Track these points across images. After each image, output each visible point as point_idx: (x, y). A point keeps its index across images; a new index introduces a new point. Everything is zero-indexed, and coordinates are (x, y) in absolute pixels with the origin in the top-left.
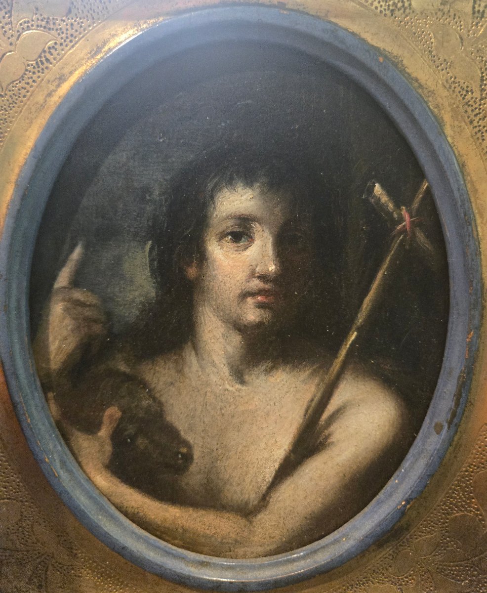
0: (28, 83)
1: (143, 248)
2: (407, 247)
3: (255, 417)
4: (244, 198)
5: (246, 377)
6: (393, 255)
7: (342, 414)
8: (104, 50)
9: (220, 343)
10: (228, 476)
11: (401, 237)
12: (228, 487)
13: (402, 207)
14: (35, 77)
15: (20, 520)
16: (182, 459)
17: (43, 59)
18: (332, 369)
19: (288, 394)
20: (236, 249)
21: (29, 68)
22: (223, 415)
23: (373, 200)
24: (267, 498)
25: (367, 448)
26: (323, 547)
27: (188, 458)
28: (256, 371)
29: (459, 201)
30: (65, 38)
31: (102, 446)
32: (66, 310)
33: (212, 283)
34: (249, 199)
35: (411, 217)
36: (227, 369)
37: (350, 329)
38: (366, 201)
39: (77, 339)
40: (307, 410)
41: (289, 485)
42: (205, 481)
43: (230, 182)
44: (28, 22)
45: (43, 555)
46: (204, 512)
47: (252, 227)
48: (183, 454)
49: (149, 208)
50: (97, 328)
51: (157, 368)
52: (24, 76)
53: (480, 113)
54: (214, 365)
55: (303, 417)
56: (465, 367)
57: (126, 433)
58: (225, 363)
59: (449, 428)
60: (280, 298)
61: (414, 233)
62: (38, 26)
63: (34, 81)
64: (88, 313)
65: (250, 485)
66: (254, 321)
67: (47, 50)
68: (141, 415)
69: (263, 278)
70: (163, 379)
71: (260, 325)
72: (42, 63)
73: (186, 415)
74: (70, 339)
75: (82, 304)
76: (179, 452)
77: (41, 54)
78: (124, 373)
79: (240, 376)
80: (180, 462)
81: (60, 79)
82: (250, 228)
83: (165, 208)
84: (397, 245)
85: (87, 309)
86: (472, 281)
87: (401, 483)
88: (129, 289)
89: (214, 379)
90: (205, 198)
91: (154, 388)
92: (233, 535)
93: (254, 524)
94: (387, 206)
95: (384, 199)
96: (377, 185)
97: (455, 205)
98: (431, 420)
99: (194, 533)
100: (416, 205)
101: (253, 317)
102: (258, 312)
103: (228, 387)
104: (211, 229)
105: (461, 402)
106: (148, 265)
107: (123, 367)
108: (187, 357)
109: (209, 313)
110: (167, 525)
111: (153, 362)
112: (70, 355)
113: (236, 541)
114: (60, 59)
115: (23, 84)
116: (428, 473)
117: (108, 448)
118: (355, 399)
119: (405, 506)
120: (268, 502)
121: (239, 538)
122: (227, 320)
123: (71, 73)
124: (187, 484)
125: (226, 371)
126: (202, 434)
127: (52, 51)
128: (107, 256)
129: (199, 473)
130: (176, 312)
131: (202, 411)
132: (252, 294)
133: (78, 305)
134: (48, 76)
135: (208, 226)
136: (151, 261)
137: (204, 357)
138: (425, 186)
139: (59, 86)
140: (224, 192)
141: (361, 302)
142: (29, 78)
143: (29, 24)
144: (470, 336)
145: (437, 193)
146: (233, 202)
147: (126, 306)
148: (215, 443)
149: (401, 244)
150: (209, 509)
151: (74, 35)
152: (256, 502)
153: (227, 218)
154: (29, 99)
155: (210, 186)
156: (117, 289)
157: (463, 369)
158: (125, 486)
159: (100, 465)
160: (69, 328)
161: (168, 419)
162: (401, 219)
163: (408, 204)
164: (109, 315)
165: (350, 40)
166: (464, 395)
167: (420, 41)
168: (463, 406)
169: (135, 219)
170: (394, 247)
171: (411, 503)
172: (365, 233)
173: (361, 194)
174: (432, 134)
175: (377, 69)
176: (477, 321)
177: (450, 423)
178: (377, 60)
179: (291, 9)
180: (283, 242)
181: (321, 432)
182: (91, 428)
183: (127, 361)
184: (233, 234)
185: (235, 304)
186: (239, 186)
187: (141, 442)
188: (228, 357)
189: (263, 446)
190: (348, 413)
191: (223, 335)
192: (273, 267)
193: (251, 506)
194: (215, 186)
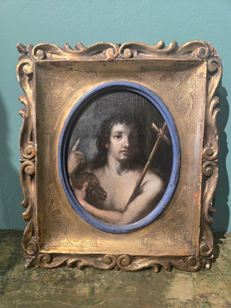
0: (67, 100)
2: (162, 139)
3: (123, 184)
4: (120, 127)
5: (121, 174)
6: (158, 141)
7: (146, 183)
9: (114, 164)
11: (160, 137)
17: (71, 94)
18: (143, 171)
19: (132, 178)
20: (118, 140)
21: (68, 96)
22: (115, 184)
24: (127, 207)
27: (106, 196)
28: (123, 172)
30: (77, 89)
31: (83, 193)
32: (75, 156)
33: (112, 149)
35: (162, 131)
37: (148, 160)
38: (151, 128)
39: (77, 164)
40: (137, 183)
41: (133, 203)
42: (110, 203)
43: (116, 123)
44: (68, 85)
46: (110, 212)
47: (122, 134)
49: (96, 130)
50: (83, 161)
53: (177, 105)
54: (112, 170)
57: (89, 189)
58: (115, 170)
59: (174, 185)
60: (129, 153)
61: (163, 136)
62: (70, 86)
64: (80, 157)
65: (122, 204)
67: (72, 92)
68: (93, 184)
69: (125, 147)
70: (99, 174)
71: (124, 160)
72: (71, 95)
73: (105, 184)
74: (75, 164)
75: (79, 155)
76: (103, 195)
78: (89, 173)
79: (119, 173)
80: (104, 197)
83: (100, 130)
86: (177, 147)
87: (162, 202)
88: (91, 151)
89: (113, 174)
90: (110, 127)
93: (124, 215)
94: (156, 129)
95: (155, 127)
96: (153, 123)
97: (172, 128)
98: (170, 184)
99: (107, 218)
100: (163, 128)
101: (123, 158)
102: (124, 156)
103: (116, 176)
107: (89, 171)
108: (106, 168)
109: (111, 157)
110: (100, 216)
111: (97, 170)
112: (75, 169)
113: (119, 220)
114: (75, 94)
117: (85, 194)
118: (149, 179)
119: (164, 207)
121: (119, 219)
122: (116, 158)
123: (78, 97)
124: (105, 204)
125: (116, 172)
126: (110, 190)
127: (74, 92)
128: (86, 142)
129: (109, 200)
130: (103, 156)
131: (110, 183)
132: (122, 152)
133: (78, 155)
134: (72, 98)
135: (111, 134)
136: (97, 143)
137: (110, 168)
138: (165, 123)
139: (75, 100)
140: (115, 126)
141: (151, 153)
142: (68, 98)
144: (178, 161)
145: (168, 125)
146: (117, 128)
147: (90, 155)
148: (113, 192)
149: (160, 139)
151: (79, 88)
152: (124, 209)
153: (116, 132)
154: (68, 104)
155: (111, 124)
156: (88, 151)
158: (89, 205)
159: (82, 199)
160: (75, 161)
161: (101, 185)
162: (160, 132)
163: (161, 128)
164: (86, 157)
165: (145, 89)
166: (177, 176)
167: (162, 89)
168: (177, 179)
169: (93, 133)
170: (158, 139)
171: (165, 206)
172: (151, 135)
173: (149, 126)
174: (165, 110)
175: (151, 95)
176: (179, 157)
177: (174, 184)
178: (152, 93)
179: (131, 82)
180: (130, 138)
181: (141, 188)
182: (80, 188)
183: (90, 170)
184: (117, 136)
185: (118, 154)
186: (119, 124)
187: (93, 192)
188: (116, 168)
189: (126, 192)
190: (148, 183)
191: (115, 162)
192: (128, 145)
193: (123, 210)
194: (113, 124)
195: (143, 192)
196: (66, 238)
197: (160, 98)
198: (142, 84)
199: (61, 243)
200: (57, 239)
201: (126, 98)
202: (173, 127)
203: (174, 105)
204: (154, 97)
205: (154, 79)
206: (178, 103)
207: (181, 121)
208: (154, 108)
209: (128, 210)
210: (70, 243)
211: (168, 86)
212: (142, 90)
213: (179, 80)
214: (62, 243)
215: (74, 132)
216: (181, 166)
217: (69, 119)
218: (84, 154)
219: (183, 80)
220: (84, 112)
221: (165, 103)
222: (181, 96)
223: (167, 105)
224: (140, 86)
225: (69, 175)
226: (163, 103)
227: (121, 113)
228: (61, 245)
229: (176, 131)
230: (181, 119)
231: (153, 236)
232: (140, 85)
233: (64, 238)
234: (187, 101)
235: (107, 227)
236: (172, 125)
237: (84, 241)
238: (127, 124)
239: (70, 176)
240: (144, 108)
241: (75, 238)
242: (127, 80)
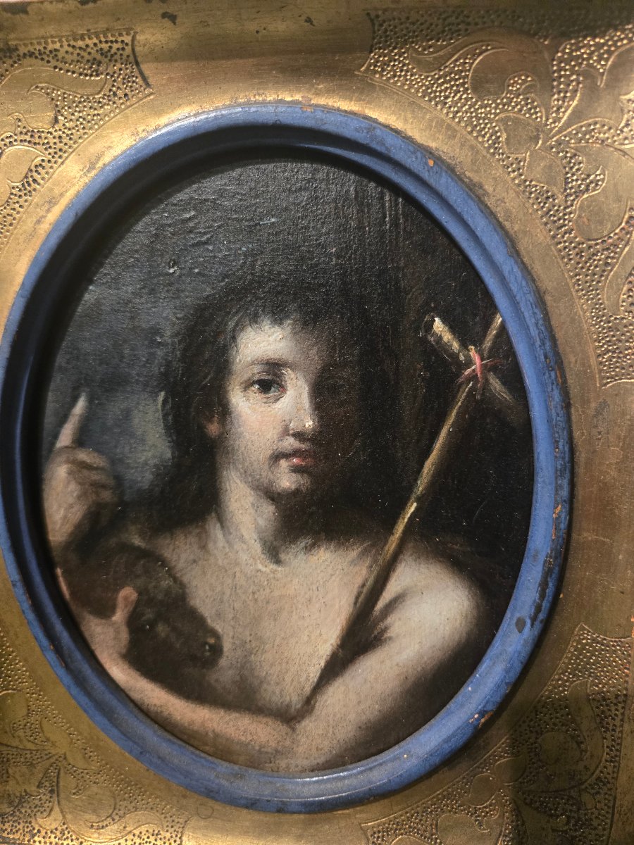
0: (14, 209)
1: (155, 401)
2: (478, 397)
3: (294, 603)
4: (271, 339)
5: (282, 556)
6: (460, 406)
7: (401, 603)
8: (98, 166)
9: (250, 514)
10: (265, 673)
11: (471, 385)
12: (265, 686)
13: (470, 347)
14: (21, 201)
15: (27, 715)
16: (209, 651)
17: (31, 180)
18: (386, 548)
19: (333, 578)
20: (265, 400)
21: (13, 191)
22: (256, 600)
23: (432, 339)
24: (312, 702)
25: (434, 646)
26: (381, 764)
27: (217, 650)
28: (294, 548)
29: (538, 339)
30: (53, 154)
31: (117, 632)
32: (70, 473)
33: (237, 442)
34: (278, 339)
35: (482, 359)
36: (259, 545)
37: (408, 499)
38: (424, 341)
39: (86, 507)
40: (357, 598)
41: (339, 687)
42: (238, 678)
43: (255, 319)
44: (11, 136)
45: (54, 755)
46: (237, 715)
47: (283, 374)
48: (211, 646)
49: (160, 353)
50: (107, 496)
51: (177, 543)
52: (10, 200)
53: (565, 225)
54: (242, 538)
55: (352, 605)
56: (551, 550)
57: (144, 618)
58: (256, 538)
59: (532, 625)
60: (320, 461)
61: (487, 380)
62: (21, 141)
63: (21, 206)
64: (95, 476)
65: (291, 685)
66: (289, 488)
67: (34, 169)
68: (160, 598)
69: (299, 436)
70: (184, 556)
71: (296, 492)
72: (29, 185)
73: (212, 599)
74: (76, 508)
75: (90, 467)
76: (206, 643)
77: (27, 173)
78: (139, 548)
79: (274, 553)
80: (208, 654)
81: (50, 202)
82: (280, 376)
83: (178, 353)
84: (465, 394)
85: (94, 472)
86: (557, 442)
87: (475, 691)
88: (141, 448)
89: (244, 557)
90: (225, 339)
91: (175, 566)
92: (273, 744)
93: (298, 732)
94: (451, 346)
95: (447, 337)
96: (436, 319)
97: (533, 344)
98: (512, 615)
99: (227, 739)
100: (488, 343)
101: (288, 484)
102: (294, 477)
103: (260, 567)
104: (234, 377)
105: (547, 594)
106: (162, 421)
107: (137, 541)
109: (235, 478)
110: (195, 728)
111: (172, 535)
112: (78, 527)
113: (277, 751)
114: (49, 180)
115: (8, 210)
116: (507, 681)
117: (124, 635)
118: (416, 586)
119: (478, 719)
120: (314, 707)
121: (279, 748)
122: (258, 487)
123: (62, 195)
124: (217, 681)
125: (257, 548)
126: (232, 623)
127: (40, 169)
128: (114, 409)
129: (230, 668)
130: (196, 476)
131: (231, 595)
133: (84, 467)
134: (36, 198)
135: (230, 373)
136: (165, 416)
137: (231, 531)
138: (499, 320)
139: (48, 211)
140: (248, 332)
141: (422, 466)
142: (14, 203)
143: (11, 140)
144: (557, 511)
145: (512, 329)
146: (259, 343)
147: (139, 469)
148: (248, 634)
149: (471, 394)
151: (64, 149)
152: (299, 706)
153: (253, 363)
154: (15, 228)
155: (231, 324)
156: (127, 449)
157: (549, 552)
158: (145, 680)
159: (115, 655)
160: (75, 495)
161: (192, 603)
162: (469, 363)
163: (478, 342)
164: (119, 479)
165: (390, 140)
166: (551, 584)
167: (484, 136)
168: (550, 598)
169: (144, 366)
170: (462, 396)
171: (486, 717)
172: (424, 379)
173: (417, 330)
174: (500, 255)
175: (425, 175)
176: (565, 493)
177: (534, 619)
178: (426, 164)
179: (317, 106)
180: (322, 391)
181: (375, 624)
182: (104, 611)
183: (142, 534)
184: (260, 382)
185: (266, 467)
186: (266, 324)
187: (162, 629)
188: (260, 532)
189: (306, 638)
190: (408, 602)
191: (253, 504)
192: (311, 423)
193: (293, 710)
194: (237, 325)
195: (386, 640)
196: (57, 809)
197: (474, 191)
198: (373, 114)
199: (36, 831)
200: (21, 812)
201: (300, 189)
202: (538, 343)
203: (546, 224)
204: (443, 183)
205: (443, 83)
206: (571, 213)
207: (583, 307)
208: (442, 240)
209: (317, 712)
210: (73, 831)
211: (517, 122)
212: (374, 145)
213: (578, 83)
214: (39, 831)
215: (60, 360)
216: (574, 536)
217: (21, 303)
218: (113, 462)
219: (601, 83)
220: (101, 265)
221: (501, 216)
222: (589, 176)
223: (507, 225)
224: (365, 124)
225: (54, 554)
226: (490, 214)
227: (276, 269)
228: (36, 838)
229: (555, 362)
230: (580, 298)
231: (425, 831)
232: (367, 118)
233: (48, 810)
234: (619, 200)
235: (224, 782)
236: (531, 322)
237: (128, 829)
238: (305, 324)
239: (57, 559)
240: (390, 241)
241: (94, 811)
242: (298, 97)
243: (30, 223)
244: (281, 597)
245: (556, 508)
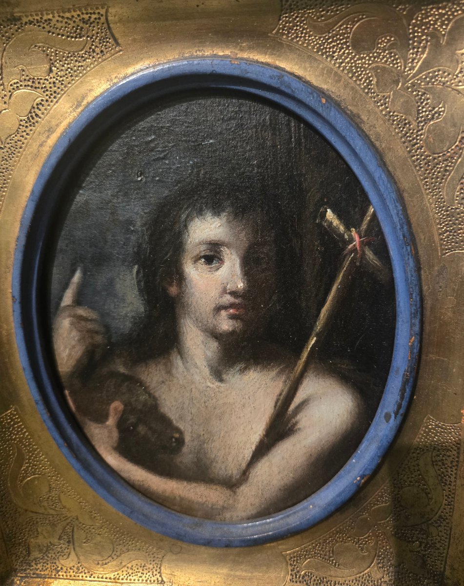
0: (23, 136)
1: (131, 272)
2: (358, 264)
3: (233, 408)
4: (213, 226)
5: (224, 376)
6: (345, 270)
7: (306, 405)
8: (83, 104)
9: (201, 348)
10: (214, 456)
11: (352, 255)
12: (214, 464)
13: (352, 229)
14: (28, 130)
15: (50, 491)
16: (175, 442)
17: (34, 114)
18: (296, 368)
19: (260, 390)
20: (209, 270)
21: (21, 123)
22: (206, 407)
23: (326, 224)
24: (247, 473)
25: (329, 433)
26: (295, 513)
27: (181, 442)
28: (232, 371)
29: (399, 224)
30: (49, 95)
31: (110, 432)
32: (72, 324)
33: (190, 300)
34: (218, 226)
35: (360, 237)
36: (208, 370)
38: (320, 225)
39: (84, 347)
40: (276, 403)
41: (265, 463)
42: (195, 460)
43: (200, 213)
44: (17, 83)
45: (69, 517)
46: (196, 485)
47: (221, 251)
48: (176, 439)
49: (133, 238)
50: (99, 339)
51: (150, 370)
52: (19, 130)
54: (196, 366)
55: (273, 408)
56: (408, 367)
57: (129, 422)
58: (205, 365)
59: (395, 417)
60: (249, 310)
61: (364, 253)
62: (25, 86)
63: (27, 134)
64: (90, 326)
65: (232, 463)
66: (228, 330)
67: (36, 107)
68: (139, 408)
69: (233, 294)
70: (155, 379)
71: (233, 333)
72: (33, 118)
73: (176, 407)
74: (77, 348)
75: (86, 319)
76: (173, 437)
77: (31, 110)
78: (123, 374)
79: (218, 375)
80: (174, 444)
81: (49, 131)
82: (219, 252)
83: (146, 237)
84: (348, 262)
85: (89, 323)
86: (412, 294)
87: (357, 462)
88: (122, 305)
89: (197, 378)
90: (180, 227)
91: (149, 386)
92: (221, 503)
93: (238, 494)
94: (339, 228)
95: (336, 222)
96: (328, 210)
97: (395, 228)
98: (382, 411)
99: (189, 501)
100: (364, 226)
101: (227, 327)
102: (231, 322)
103: (209, 384)
104: (187, 254)
105: (405, 397)
106: (136, 286)
107: (122, 370)
108: (174, 360)
110: (167, 494)
111: (146, 365)
112: (79, 361)
113: (224, 507)
114: (47, 114)
115: (18, 137)
116: (379, 455)
117: (115, 434)
118: (316, 393)
119: (360, 481)
121: (225, 505)
122: (206, 329)
123: (57, 125)
124: (181, 462)
125: (207, 371)
126: (190, 423)
127: (40, 107)
128: (101, 279)
129: (190, 453)
130: (162, 324)
131: (189, 404)
132: (225, 308)
133: (81, 320)
134: (38, 128)
135: (183, 251)
136: (139, 282)
138: (371, 210)
139: (48, 137)
140: (196, 222)
141: (319, 312)
142: (23, 132)
143: (18, 85)
144: (412, 341)
145: (381, 216)
146: (204, 230)
147: (121, 320)
148: (202, 430)
149: (353, 261)
150: (201, 482)
151: (57, 92)
152: (238, 477)
153: (200, 243)
154: (24, 150)
155: (184, 216)
156: (112, 306)
157: (407, 368)
158: (131, 464)
159: (109, 448)
160: (76, 339)
161: (162, 410)
162: (351, 240)
163: (357, 226)
164: (107, 328)
165: (295, 84)
166: (407, 390)
167: (361, 80)
168: (408, 399)
169: (122, 247)
170: (347, 264)
171: (365, 479)
172: (320, 252)
173: (315, 218)
174: (372, 165)
175: (320, 110)
176: (417, 328)
177: (396, 414)
178: (320, 101)
179: (242, 59)
180: (249, 263)
181: (289, 420)
182: (101, 418)
183: (125, 365)
184: (205, 257)
185: (211, 316)
186: (209, 216)
187: (142, 429)
188: (208, 361)
189: (242, 431)
190: (311, 405)
191: (203, 342)
192: (242, 285)
193: (234, 479)
194: (188, 217)
195: (296, 431)
196: (73, 554)
197: (354, 120)
198: (282, 65)
199: (59, 569)
200: (48, 557)
201: (230, 119)
202: (399, 227)
203: (404, 142)
204: (333, 116)
205: (331, 42)
206: (421, 135)
207: (429, 200)
208: (334, 154)
209: (250, 480)
210: (85, 567)
211: (384, 69)
212: (283, 88)
213: (427, 42)
214: (62, 568)
215: (61, 244)
216: (424, 357)
217: (32, 206)
218: (103, 315)
219: (443, 42)
220: (88, 175)
221: (373, 139)
222: (434, 108)
223: (377, 144)
224: (276, 72)
225: (63, 380)
226: (365, 136)
227: (215, 176)
228: (60, 573)
229: (410, 240)
230: (428, 194)
231: (325, 555)
232: (277, 68)
233: (67, 554)
234: (454, 125)
235: (188, 529)
236: (394, 212)
237: (124, 564)
238: (236, 215)
239: (65, 384)
240: (295, 156)
241: (99, 553)
242: (228, 52)
243: (35, 146)
244: (225, 404)
245: (410, 339)
